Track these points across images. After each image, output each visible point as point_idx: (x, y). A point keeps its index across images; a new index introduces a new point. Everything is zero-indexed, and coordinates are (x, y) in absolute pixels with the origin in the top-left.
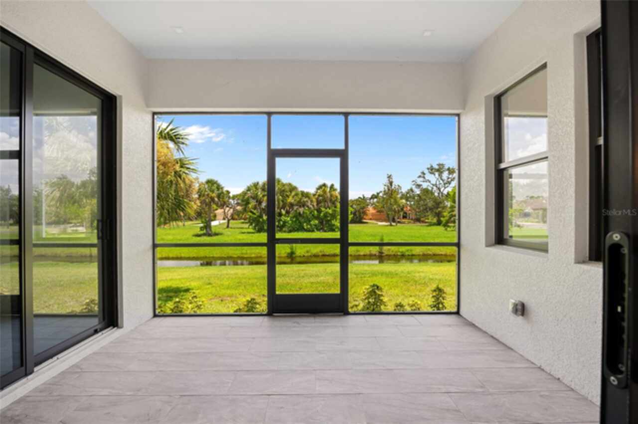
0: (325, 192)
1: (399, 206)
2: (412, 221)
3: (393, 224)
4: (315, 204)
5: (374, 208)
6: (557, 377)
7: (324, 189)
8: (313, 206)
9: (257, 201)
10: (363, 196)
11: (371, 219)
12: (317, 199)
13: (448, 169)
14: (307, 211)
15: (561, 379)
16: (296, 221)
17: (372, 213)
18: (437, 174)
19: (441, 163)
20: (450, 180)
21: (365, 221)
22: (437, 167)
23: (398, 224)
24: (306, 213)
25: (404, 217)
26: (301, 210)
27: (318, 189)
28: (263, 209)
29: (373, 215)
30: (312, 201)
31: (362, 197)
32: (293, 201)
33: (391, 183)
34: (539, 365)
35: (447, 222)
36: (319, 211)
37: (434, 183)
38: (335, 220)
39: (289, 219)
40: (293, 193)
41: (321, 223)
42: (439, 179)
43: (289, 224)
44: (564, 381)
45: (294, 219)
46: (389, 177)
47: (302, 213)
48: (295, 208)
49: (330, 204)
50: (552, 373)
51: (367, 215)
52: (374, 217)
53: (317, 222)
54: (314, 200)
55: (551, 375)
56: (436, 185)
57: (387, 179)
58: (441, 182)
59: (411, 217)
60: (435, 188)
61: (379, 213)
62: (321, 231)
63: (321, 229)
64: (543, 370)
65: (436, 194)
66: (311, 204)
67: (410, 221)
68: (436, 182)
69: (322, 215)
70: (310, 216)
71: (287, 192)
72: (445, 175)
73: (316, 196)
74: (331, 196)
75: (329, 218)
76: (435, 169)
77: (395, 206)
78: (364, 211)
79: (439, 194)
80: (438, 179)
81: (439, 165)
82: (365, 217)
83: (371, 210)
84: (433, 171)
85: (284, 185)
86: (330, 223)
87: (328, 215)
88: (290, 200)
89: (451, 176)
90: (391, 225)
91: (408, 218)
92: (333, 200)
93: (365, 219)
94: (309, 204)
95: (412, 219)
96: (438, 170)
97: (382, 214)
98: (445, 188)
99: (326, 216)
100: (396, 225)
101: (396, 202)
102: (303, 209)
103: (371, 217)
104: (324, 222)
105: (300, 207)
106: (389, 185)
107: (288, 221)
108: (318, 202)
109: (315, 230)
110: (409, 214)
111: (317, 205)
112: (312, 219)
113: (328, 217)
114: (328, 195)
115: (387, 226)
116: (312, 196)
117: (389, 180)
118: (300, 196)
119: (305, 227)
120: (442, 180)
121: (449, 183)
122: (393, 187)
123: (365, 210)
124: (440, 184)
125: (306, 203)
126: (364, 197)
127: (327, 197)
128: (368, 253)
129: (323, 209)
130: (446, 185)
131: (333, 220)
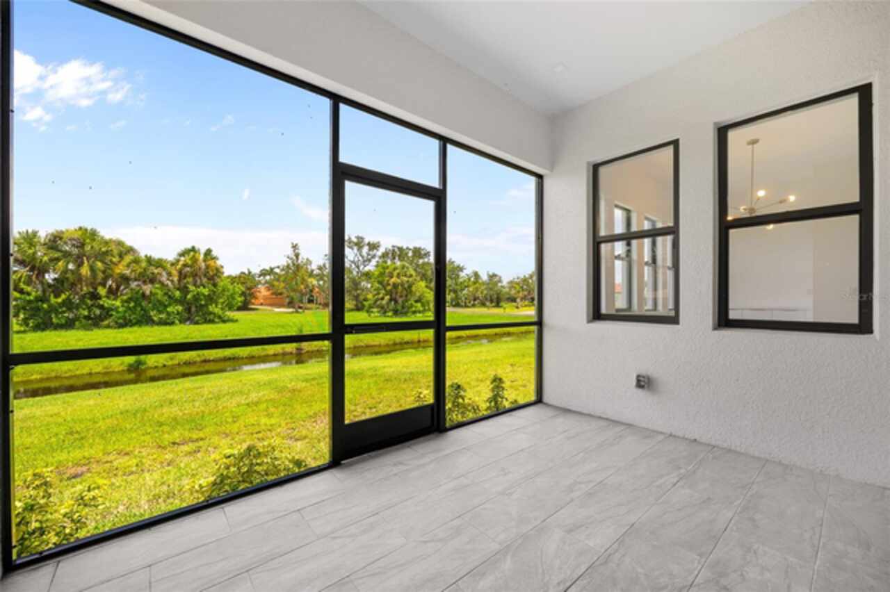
0: (195, 260)
1: (307, 286)
2: (321, 307)
3: (300, 310)
4: (176, 279)
5: (268, 289)
6: (693, 438)
7: (194, 256)
8: (172, 281)
9: (32, 269)
10: (249, 270)
11: (262, 304)
12: (180, 272)
13: (369, 244)
14: (159, 291)
15: (698, 440)
16: (134, 307)
17: (264, 296)
18: (355, 248)
19: (360, 235)
20: (370, 257)
21: (253, 307)
22: (355, 240)
23: (306, 311)
24: (157, 294)
25: (310, 301)
26: (147, 289)
27: (182, 254)
28: (50, 286)
29: (265, 298)
30: (169, 274)
31: (247, 272)
32: (127, 272)
33: (297, 256)
34: (669, 433)
35: (371, 307)
36: (185, 290)
37: (352, 259)
38: (214, 305)
39: (118, 303)
40: (128, 258)
41: (189, 310)
42: (358, 255)
43: (118, 312)
44: (701, 441)
45: (132, 304)
46: (295, 247)
47: (148, 293)
48: (134, 285)
49: (205, 280)
50: (686, 436)
51: (256, 298)
52: (268, 302)
53: (180, 308)
54: (174, 272)
55: (686, 439)
56: (353, 262)
57: (292, 250)
58: (360, 258)
59: (319, 302)
60: (353, 266)
61: (274, 296)
62: (188, 323)
63: (189, 319)
64: (675, 436)
65: (355, 273)
66: (168, 279)
67: (317, 306)
68: (354, 258)
69: (189, 296)
70: (165, 299)
71: (113, 256)
72: (365, 250)
73: (179, 267)
74: (207, 267)
75: (203, 302)
76: (354, 242)
77: (302, 287)
78: (252, 293)
79: (358, 272)
80: (356, 255)
81: (358, 238)
82: (253, 301)
83: (263, 291)
84: (352, 244)
85: (107, 243)
86: (205, 309)
87: (202, 297)
88: (121, 269)
89: (371, 253)
90: (297, 312)
91: (315, 302)
92: (211, 273)
93: (253, 304)
94: (164, 278)
95: (320, 304)
96: (356, 244)
97: (279, 297)
98: (365, 266)
99: (197, 298)
100: (304, 312)
101: (303, 281)
102: (150, 286)
103: (262, 301)
104: (193, 309)
105: (145, 282)
106: (294, 258)
107: (118, 307)
108: (182, 276)
109: (177, 322)
110: (317, 297)
111: (179, 281)
112: (170, 305)
113: (201, 300)
114: (203, 265)
115: (292, 312)
116: (169, 266)
117: (294, 251)
118: (144, 264)
119: (155, 319)
120: (361, 255)
121: (369, 260)
122: (300, 261)
123: (253, 291)
124: (359, 260)
125: (158, 276)
126: (250, 273)
127: (200, 269)
128: (281, 351)
129: (191, 288)
130: (367, 263)
131: (211, 305)
